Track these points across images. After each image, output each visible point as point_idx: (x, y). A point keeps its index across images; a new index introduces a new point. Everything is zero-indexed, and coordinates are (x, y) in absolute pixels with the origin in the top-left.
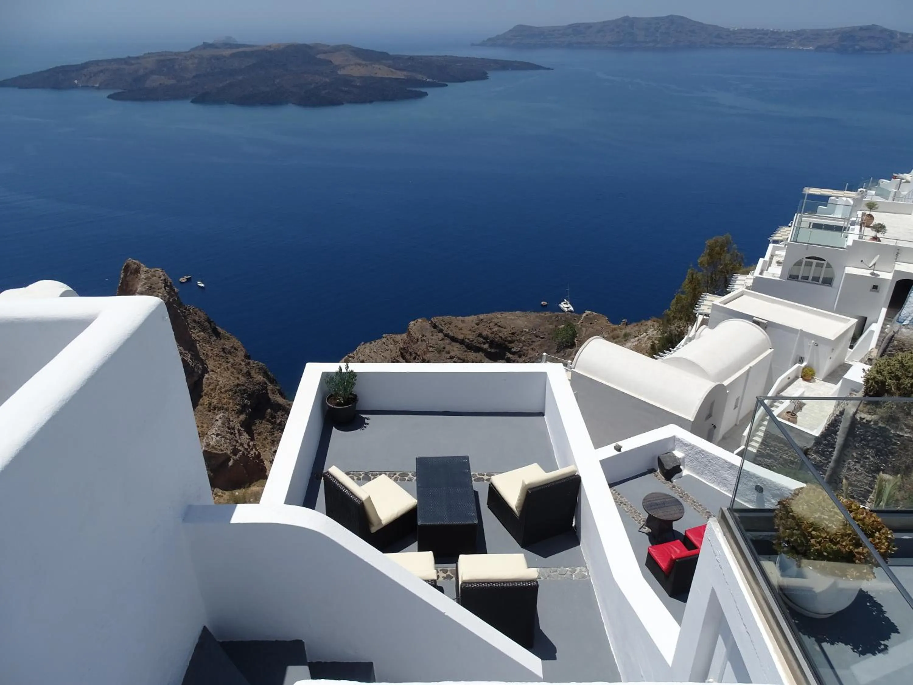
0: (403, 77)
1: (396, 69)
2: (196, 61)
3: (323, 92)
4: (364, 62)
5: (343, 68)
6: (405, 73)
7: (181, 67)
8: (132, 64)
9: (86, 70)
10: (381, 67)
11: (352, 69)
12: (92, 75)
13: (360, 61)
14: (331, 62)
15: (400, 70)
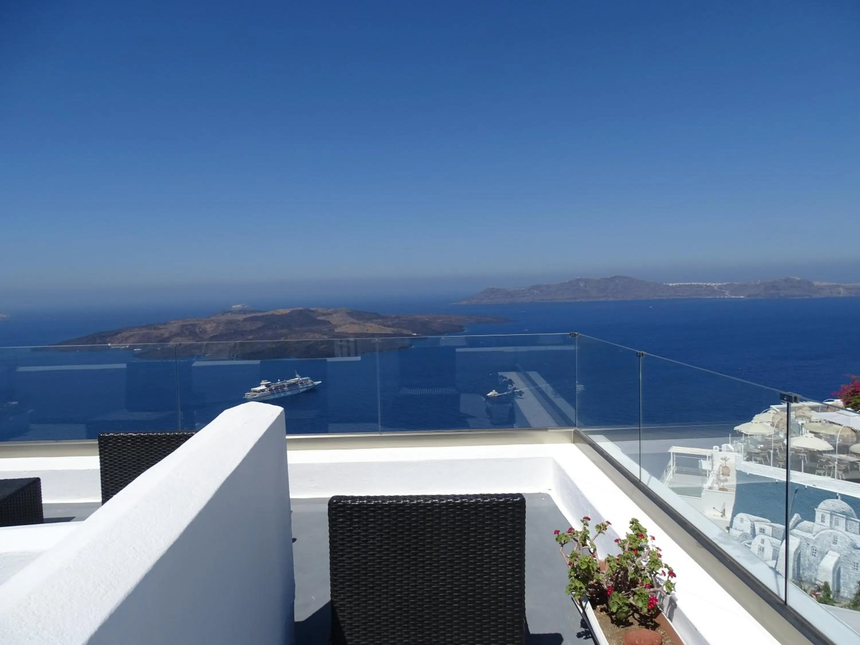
0: (391, 332)
1: (385, 326)
2: (214, 325)
3: (322, 347)
4: (358, 322)
5: (340, 326)
6: (392, 329)
7: (201, 330)
8: (160, 329)
9: (119, 335)
10: (372, 325)
11: (347, 328)
12: (124, 339)
13: (355, 321)
14: (329, 322)
15: (389, 326)
